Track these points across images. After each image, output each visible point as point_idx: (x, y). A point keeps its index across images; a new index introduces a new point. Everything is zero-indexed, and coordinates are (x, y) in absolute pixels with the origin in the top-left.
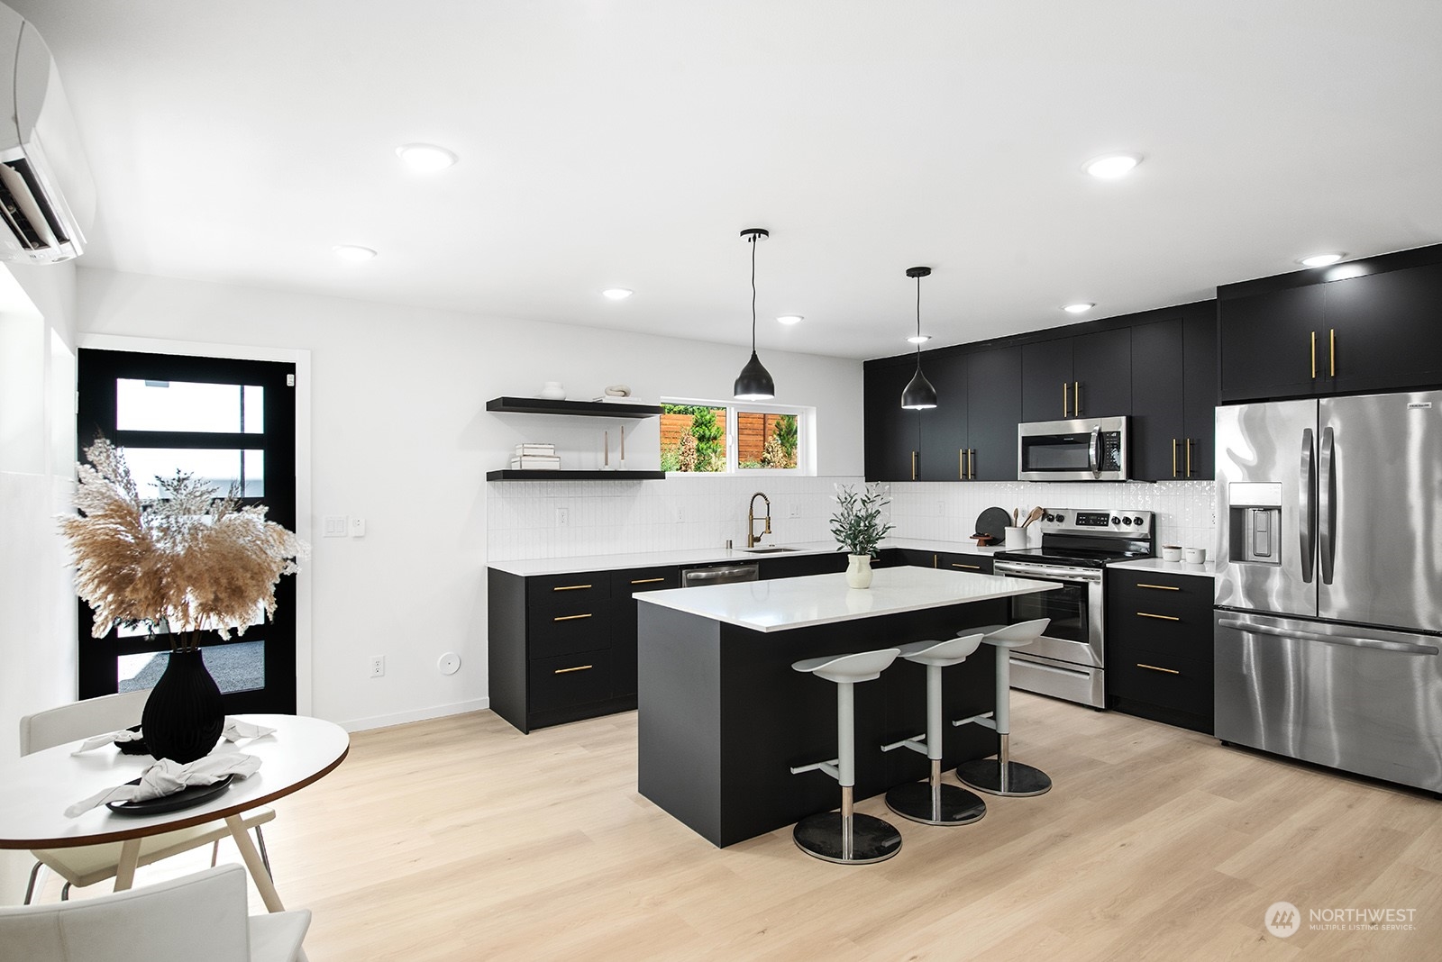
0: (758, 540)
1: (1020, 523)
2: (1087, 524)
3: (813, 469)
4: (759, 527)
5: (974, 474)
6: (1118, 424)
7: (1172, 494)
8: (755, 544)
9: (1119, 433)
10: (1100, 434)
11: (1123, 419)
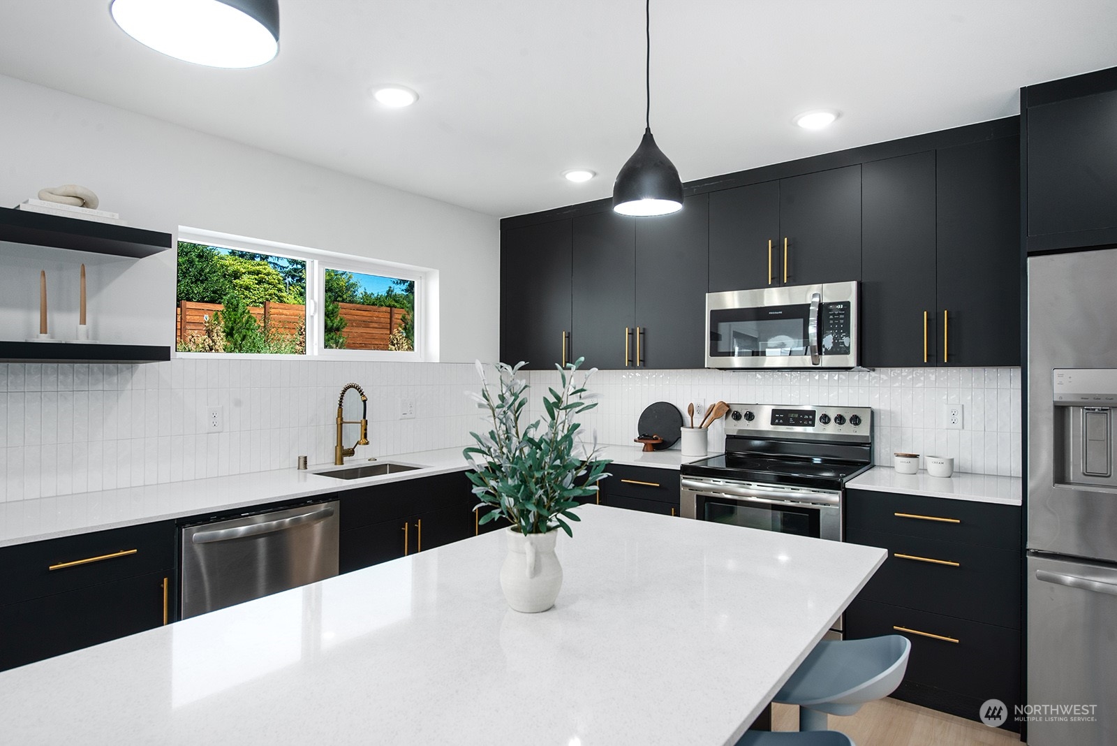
0: (351, 453)
1: (697, 423)
2: (786, 423)
3: (434, 353)
4: (352, 435)
5: (644, 360)
6: (846, 292)
7: (897, 385)
8: (345, 459)
9: (847, 304)
10: (821, 306)
11: (853, 285)
